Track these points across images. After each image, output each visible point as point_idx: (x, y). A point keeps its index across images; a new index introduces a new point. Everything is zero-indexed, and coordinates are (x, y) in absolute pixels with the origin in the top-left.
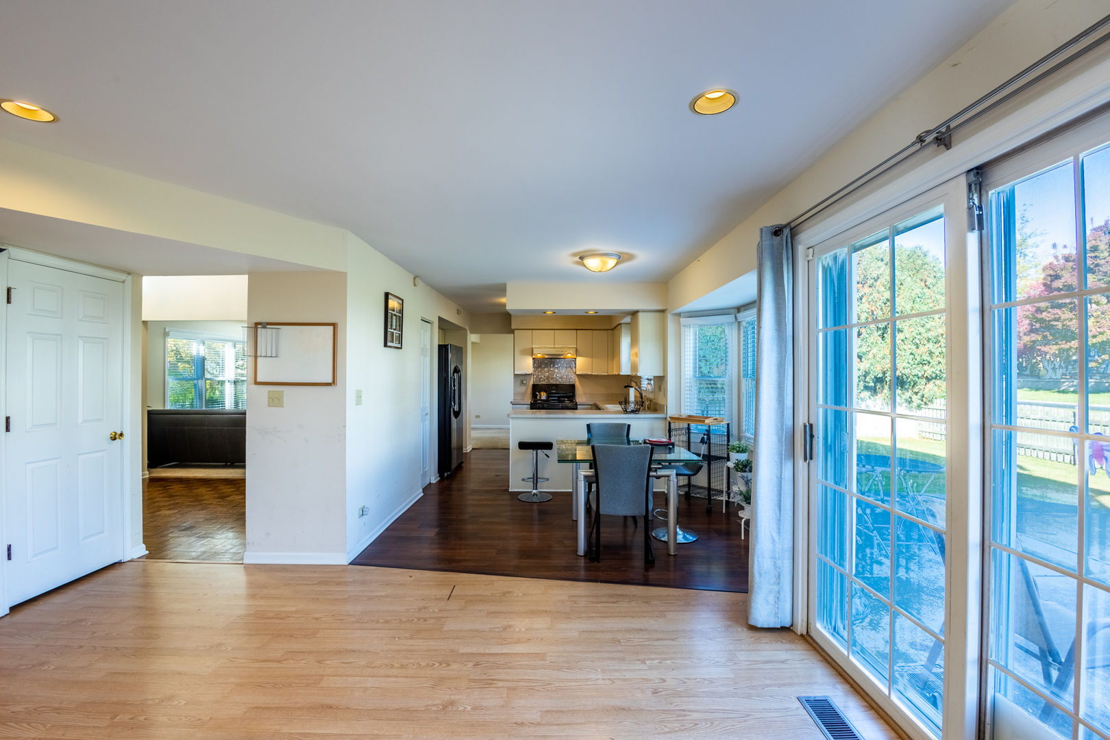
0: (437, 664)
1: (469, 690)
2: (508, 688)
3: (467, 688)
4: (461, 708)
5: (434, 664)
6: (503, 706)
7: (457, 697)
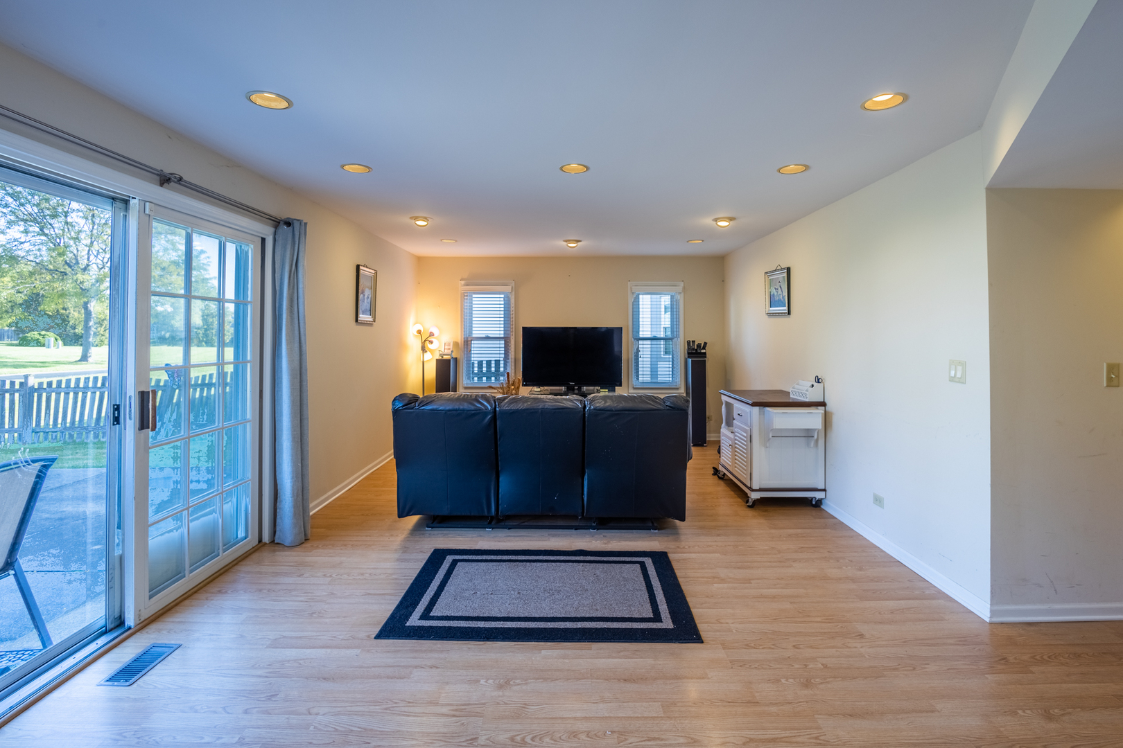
0: (528, 740)
1: (483, 701)
2: (437, 704)
3: (484, 704)
4: (491, 681)
5: (532, 739)
6: (447, 683)
7: (495, 694)
